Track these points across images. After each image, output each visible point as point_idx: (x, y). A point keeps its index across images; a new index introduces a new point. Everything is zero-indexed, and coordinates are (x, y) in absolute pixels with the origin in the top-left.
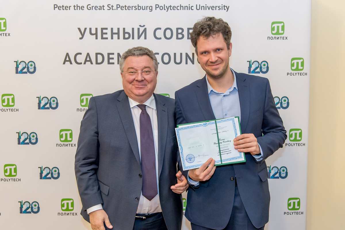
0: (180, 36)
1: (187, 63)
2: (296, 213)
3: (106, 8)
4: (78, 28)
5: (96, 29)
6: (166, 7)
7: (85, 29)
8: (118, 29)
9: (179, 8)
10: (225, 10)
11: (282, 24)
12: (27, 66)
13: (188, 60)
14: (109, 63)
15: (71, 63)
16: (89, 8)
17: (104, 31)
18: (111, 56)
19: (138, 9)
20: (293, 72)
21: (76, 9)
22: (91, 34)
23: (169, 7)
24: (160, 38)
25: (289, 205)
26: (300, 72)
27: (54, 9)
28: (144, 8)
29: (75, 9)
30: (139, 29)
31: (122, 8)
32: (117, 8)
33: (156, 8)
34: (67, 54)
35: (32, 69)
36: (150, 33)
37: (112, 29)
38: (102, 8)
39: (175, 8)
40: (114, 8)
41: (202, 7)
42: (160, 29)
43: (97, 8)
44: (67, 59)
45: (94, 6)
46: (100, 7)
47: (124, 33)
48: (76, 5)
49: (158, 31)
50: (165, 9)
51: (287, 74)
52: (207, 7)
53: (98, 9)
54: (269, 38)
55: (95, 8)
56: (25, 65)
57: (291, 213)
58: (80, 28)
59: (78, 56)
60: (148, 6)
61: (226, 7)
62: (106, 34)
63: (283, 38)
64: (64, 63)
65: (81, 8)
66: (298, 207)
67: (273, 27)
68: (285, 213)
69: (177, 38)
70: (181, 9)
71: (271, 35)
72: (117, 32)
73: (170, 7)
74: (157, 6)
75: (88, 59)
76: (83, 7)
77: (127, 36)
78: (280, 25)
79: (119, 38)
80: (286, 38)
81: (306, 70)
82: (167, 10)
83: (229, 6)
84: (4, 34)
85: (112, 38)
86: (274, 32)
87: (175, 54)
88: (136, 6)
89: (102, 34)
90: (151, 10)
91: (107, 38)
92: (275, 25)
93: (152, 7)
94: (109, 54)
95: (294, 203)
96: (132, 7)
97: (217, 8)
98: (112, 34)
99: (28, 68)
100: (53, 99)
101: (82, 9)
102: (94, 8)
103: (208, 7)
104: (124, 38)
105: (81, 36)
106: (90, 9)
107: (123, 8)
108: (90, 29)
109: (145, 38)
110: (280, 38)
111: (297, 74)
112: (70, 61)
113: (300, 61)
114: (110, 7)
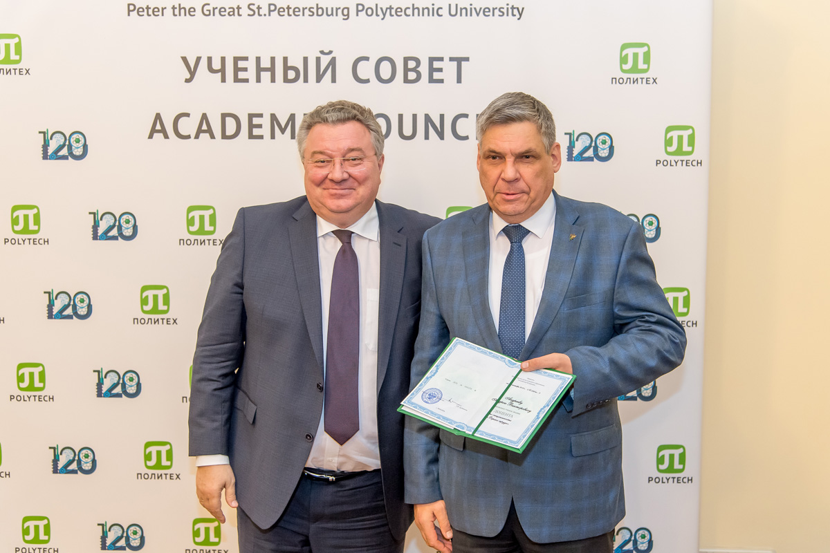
0: (412, 76)
1: (427, 137)
2: (676, 480)
3: (245, 11)
4: (182, 58)
5: (223, 59)
6: (381, 9)
7: (199, 59)
8: (273, 59)
9: (409, 12)
10: (515, 15)
11: (645, 49)
12: (67, 143)
13: (431, 129)
14: (251, 136)
15: (166, 137)
16: (207, 13)
17: (241, 64)
18: (256, 121)
19: (318, 15)
20: (669, 158)
21: (178, 14)
22: (211, 70)
23: (387, 8)
24: (367, 81)
25: (660, 461)
26: (685, 158)
27: (129, 15)
28: (330, 13)
29: (175, 15)
30: (318, 59)
31: (280, 11)
32: (270, 11)
33: (358, 11)
34: (158, 117)
35: (79, 150)
36: (344, 69)
37: (258, 59)
38: (235, 11)
39: (401, 11)
40: (262, 12)
41: (461, 9)
42: (367, 59)
43: (225, 11)
44: (157, 127)
45: (217, 8)
46: (232, 10)
47: (286, 68)
48: (177, 6)
49: (361, 65)
50: (377, 15)
51: (657, 163)
52: (473, 10)
53: (226, 13)
54: (614, 80)
55: (220, 12)
56: (63, 140)
57: (665, 480)
58: (185, 57)
59: (182, 121)
60: (340, 8)
61: (518, 9)
62: (245, 70)
63: (647, 81)
64: (151, 137)
65: (189, 12)
66: (681, 467)
67: (623, 55)
68: (650, 479)
69: (406, 80)
70: (413, 15)
71: (619, 74)
72: (269, 66)
73: (388, 10)
74: (360, 8)
75: (204, 127)
76: (192, 10)
77: (291, 75)
78: (641, 51)
79: (273, 80)
80: (655, 81)
81: (700, 152)
82: (382, 16)
83: (523, 8)
84: (17, 71)
85: (258, 80)
86: (625, 67)
87: (401, 117)
88: (313, 8)
89: (237, 70)
90: (346, 17)
91: (246, 81)
92: (630, 52)
93: (348, 9)
94: (251, 116)
95: (672, 456)
96: (304, 9)
97: (497, 12)
98: (259, 70)
99: (70, 147)
100: (125, 217)
101: (192, 13)
102: (217, 11)
103: (475, 9)
104: (286, 80)
105: (188, 76)
106: (209, 15)
107: (284, 11)
108: (210, 59)
109: (334, 80)
110: (640, 80)
111: (680, 163)
112: (163, 131)
113: (686, 134)
114: (255, 11)
